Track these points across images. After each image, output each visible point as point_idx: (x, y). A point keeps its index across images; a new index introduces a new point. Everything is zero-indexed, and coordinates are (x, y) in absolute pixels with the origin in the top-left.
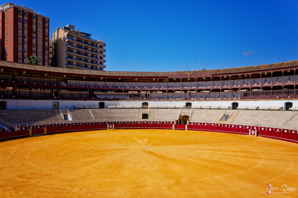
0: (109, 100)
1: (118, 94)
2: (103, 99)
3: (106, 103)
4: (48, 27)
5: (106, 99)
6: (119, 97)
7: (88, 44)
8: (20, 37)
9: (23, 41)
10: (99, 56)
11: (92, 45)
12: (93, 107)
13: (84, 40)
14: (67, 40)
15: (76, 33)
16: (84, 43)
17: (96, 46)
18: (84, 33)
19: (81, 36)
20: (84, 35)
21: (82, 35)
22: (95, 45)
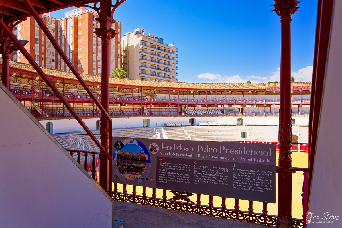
0: (200, 115)
1: (208, 109)
2: (193, 116)
3: (197, 119)
4: (120, 33)
5: (196, 115)
6: (209, 112)
7: (161, 50)
8: (94, 45)
9: (97, 49)
10: (172, 62)
11: (165, 51)
12: (184, 124)
13: (158, 45)
14: (141, 46)
15: (148, 37)
16: (157, 49)
17: (169, 52)
18: (156, 38)
19: (154, 41)
20: (157, 40)
21: (155, 39)
22: (167, 50)
